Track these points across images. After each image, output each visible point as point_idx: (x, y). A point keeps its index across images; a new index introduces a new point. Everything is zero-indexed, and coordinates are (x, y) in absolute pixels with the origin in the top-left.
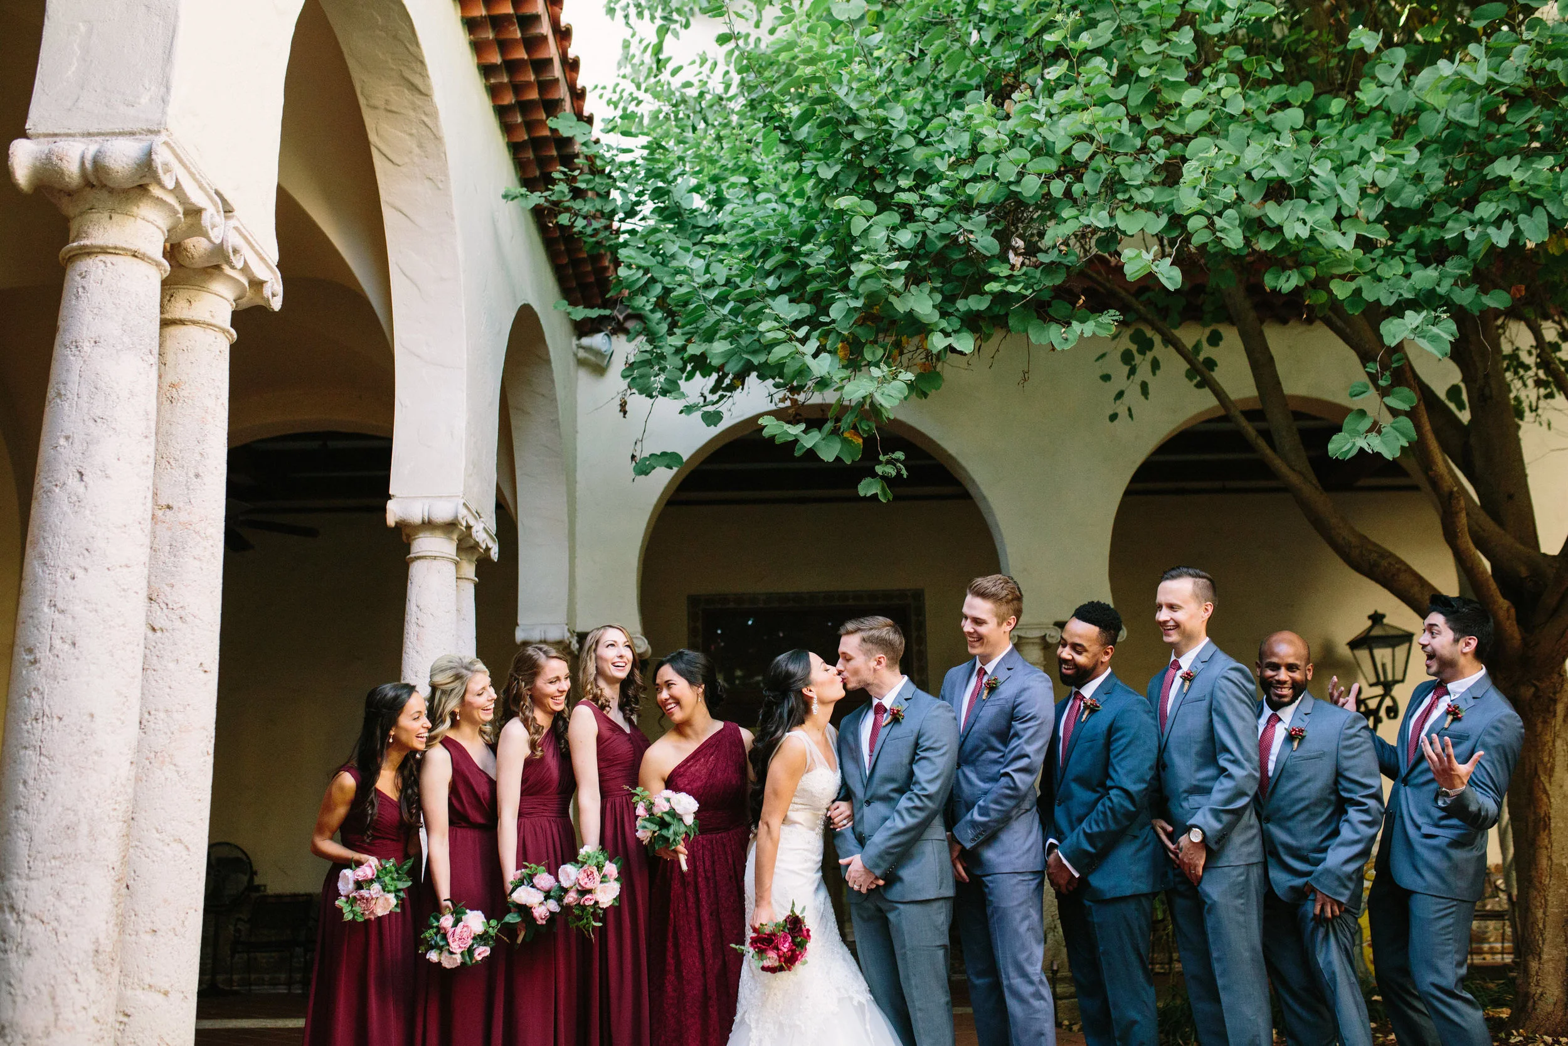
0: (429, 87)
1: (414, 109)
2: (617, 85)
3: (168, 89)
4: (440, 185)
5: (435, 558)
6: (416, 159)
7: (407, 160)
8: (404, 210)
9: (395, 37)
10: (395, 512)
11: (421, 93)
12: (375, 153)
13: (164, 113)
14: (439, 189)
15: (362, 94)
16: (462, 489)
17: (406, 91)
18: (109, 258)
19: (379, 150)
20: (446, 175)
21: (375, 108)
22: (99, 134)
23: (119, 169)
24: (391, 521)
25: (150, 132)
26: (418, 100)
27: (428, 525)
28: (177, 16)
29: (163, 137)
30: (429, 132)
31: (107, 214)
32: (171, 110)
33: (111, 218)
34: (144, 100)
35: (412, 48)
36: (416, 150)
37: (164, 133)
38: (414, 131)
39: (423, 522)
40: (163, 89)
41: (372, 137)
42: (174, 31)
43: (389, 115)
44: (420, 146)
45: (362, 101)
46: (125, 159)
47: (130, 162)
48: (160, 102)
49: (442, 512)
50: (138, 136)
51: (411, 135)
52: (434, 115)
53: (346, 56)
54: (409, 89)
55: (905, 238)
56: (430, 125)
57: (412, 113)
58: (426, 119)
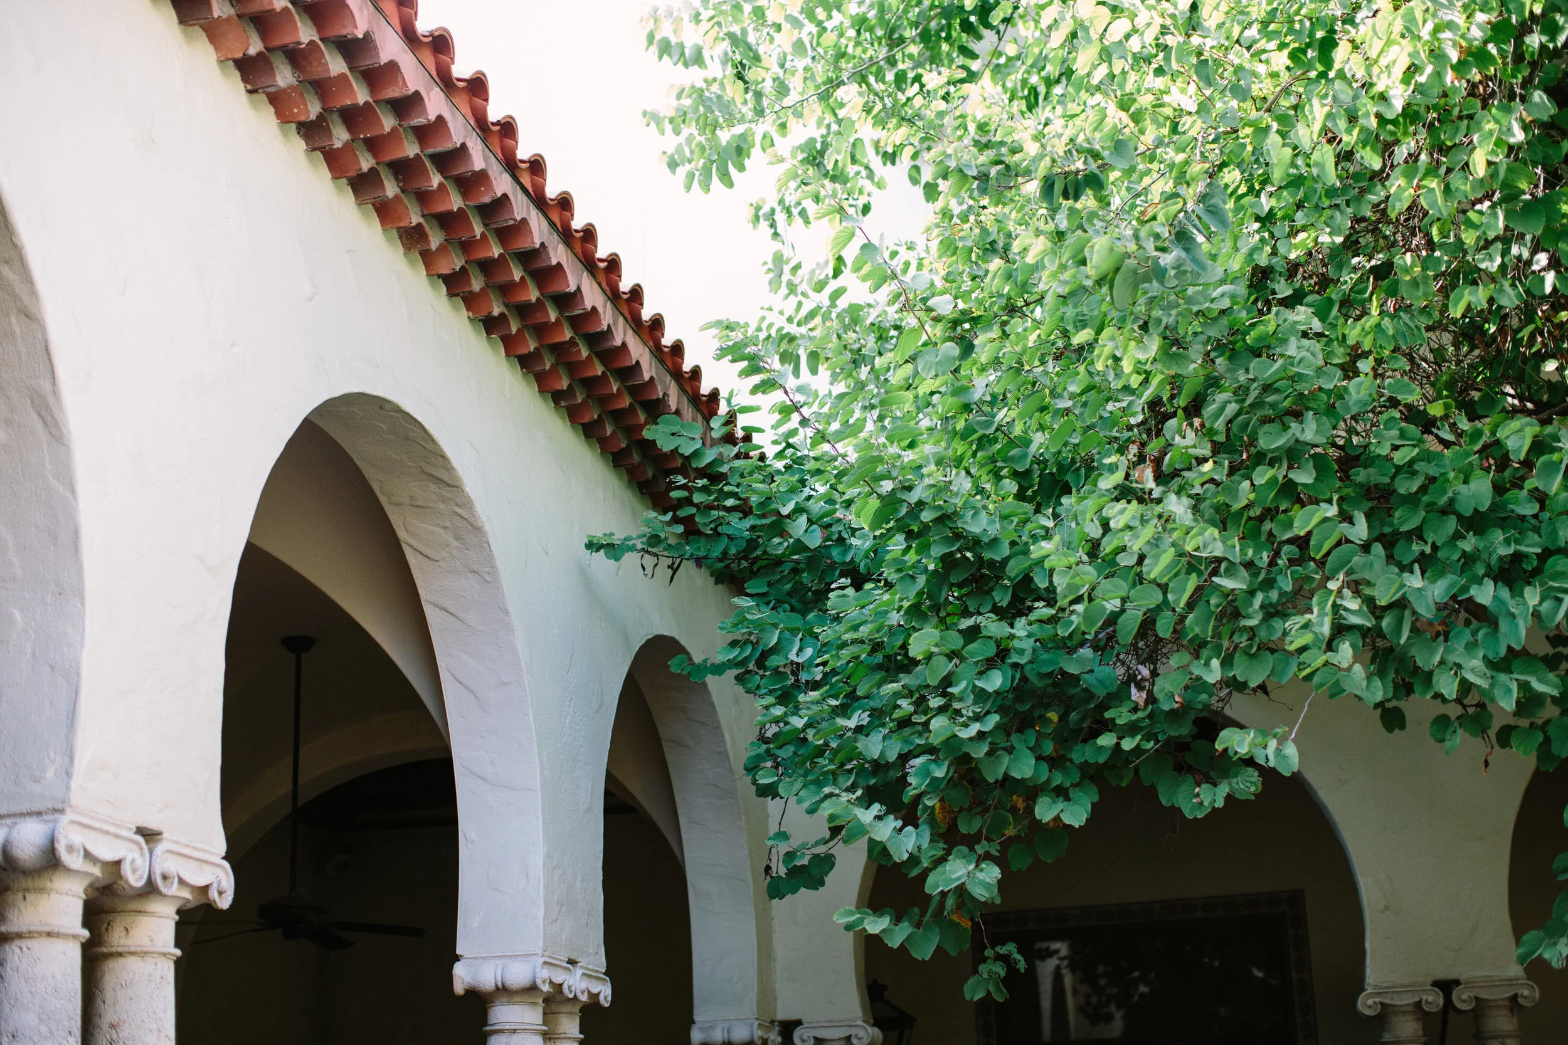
0: (456, 477)
1: (443, 502)
2: (763, 318)
3: (72, 759)
4: (488, 578)
5: (514, 1031)
6: (455, 552)
7: (444, 554)
8: (449, 608)
9: (407, 438)
10: (463, 976)
11: (448, 485)
12: (405, 547)
13: (68, 788)
14: (486, 581)
15: (382, 492)
16: (541, 945)
17: (431, 485)
18: (24, 943)
19: (411, 546)
20: (494, 567)
21: (399, 504)
22: (9, 816)
23: (26, 857)
24: (459, 988)
25: (55, 810)
26: (446, 493)
27: (503, 991)
28: (78, 675)
29: (69, 816)
30: (465, 523)
31: (20, 895)
32: (74, 785)
33: (25, 898)
34: (50, 774)
35: (430, 446)
36: (455, 543)
37: (68, 810)
38: (448, 524)
39: (497, 988)
40: (67, 760)
41: (401, 534)
42: (77, 693)
43: (415, 510)
44: (457, 538)
45: (383, 500)
46: (31, 848)
47: (36, 850)
48: (64, 775)
49: (518, 974)
50: (45, 817)
51: (445, 528)
52: (468, 504)
53: (356, 461)
54: (434, 483)
55: (995, 681)
56: (466, 516)
57: (442, 506)
58: (459, 510)
